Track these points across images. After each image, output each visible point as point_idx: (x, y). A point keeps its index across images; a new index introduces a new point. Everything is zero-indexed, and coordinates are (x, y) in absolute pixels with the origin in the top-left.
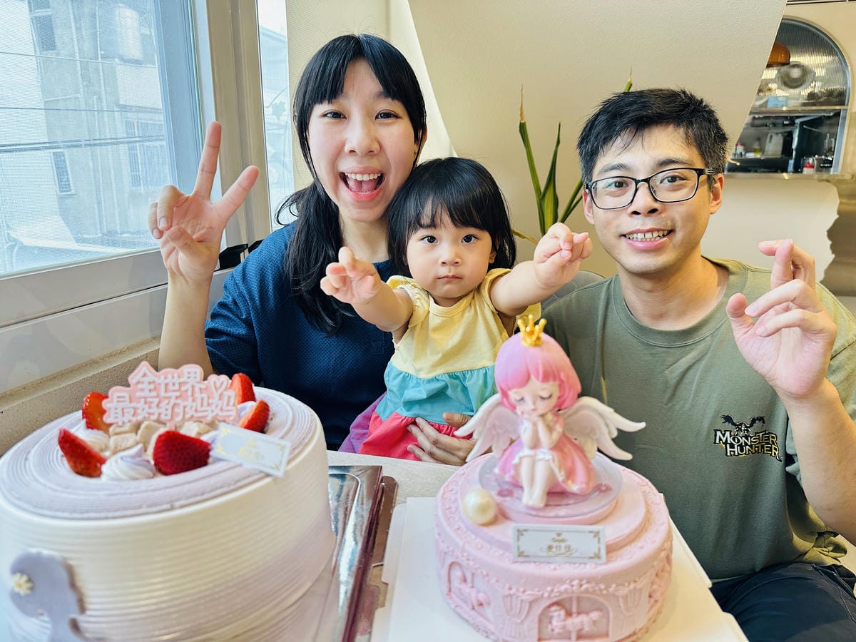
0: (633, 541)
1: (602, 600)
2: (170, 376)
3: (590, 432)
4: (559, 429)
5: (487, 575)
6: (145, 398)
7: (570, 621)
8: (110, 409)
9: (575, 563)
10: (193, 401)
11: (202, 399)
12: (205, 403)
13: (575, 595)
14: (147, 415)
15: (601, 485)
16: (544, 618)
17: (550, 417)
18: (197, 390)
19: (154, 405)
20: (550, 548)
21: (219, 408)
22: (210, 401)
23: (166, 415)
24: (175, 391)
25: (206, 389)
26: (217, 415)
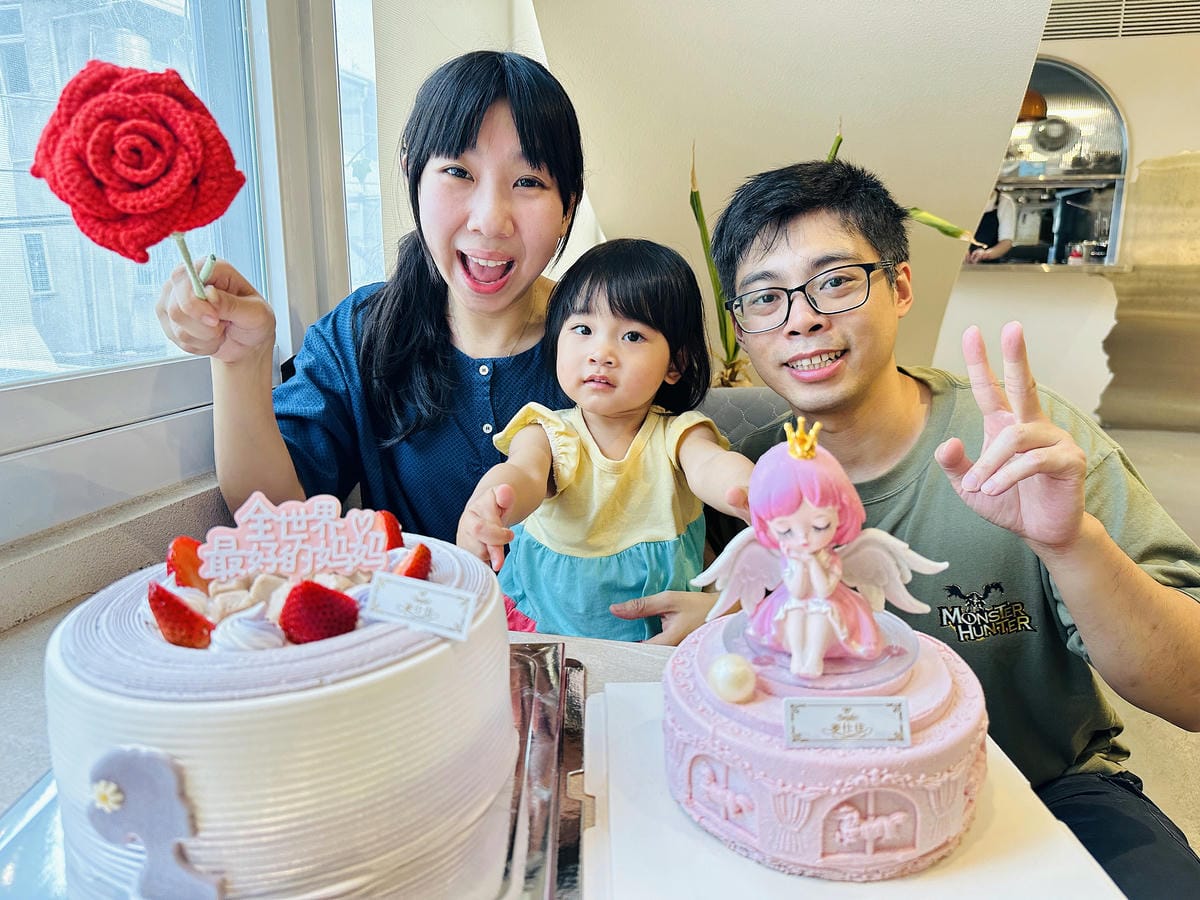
0: (941, 718)
1: (907, 795)
2: (294, 512)
3: (876, 577)
4: (837, 570)
5: (750, 768)
6: (259, 542)
7: (865, 826)
8: (208, 558)
9: (870, 748)
10: (327, 546)
11: (340, 542)
12: (344, 548)
13: (871, 791)
14: (261, 567)
15: (890, 647)
16: (831, 822)
17: (824, 556)
18: (332, 529)
19: (271, 553)
20: (836, 728)
21: (363, 553)
22: (351, 545)
23: (288, 566)
24: (303, 532)
25: (345, 528)
26: (360, 564)
